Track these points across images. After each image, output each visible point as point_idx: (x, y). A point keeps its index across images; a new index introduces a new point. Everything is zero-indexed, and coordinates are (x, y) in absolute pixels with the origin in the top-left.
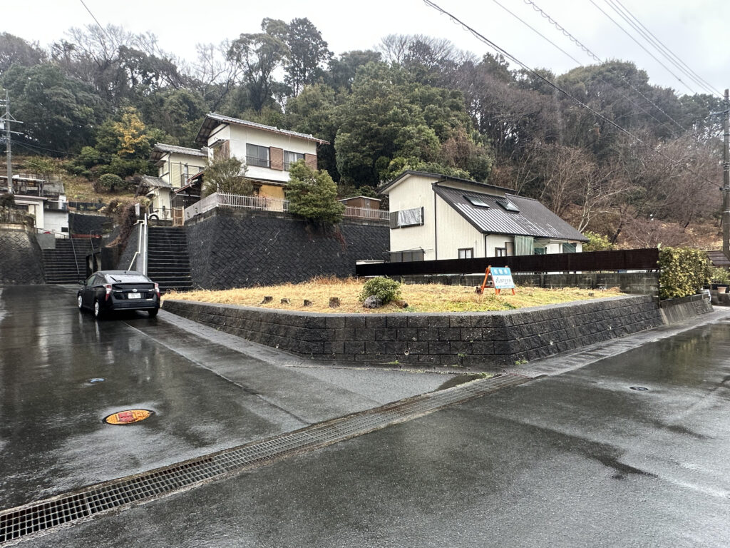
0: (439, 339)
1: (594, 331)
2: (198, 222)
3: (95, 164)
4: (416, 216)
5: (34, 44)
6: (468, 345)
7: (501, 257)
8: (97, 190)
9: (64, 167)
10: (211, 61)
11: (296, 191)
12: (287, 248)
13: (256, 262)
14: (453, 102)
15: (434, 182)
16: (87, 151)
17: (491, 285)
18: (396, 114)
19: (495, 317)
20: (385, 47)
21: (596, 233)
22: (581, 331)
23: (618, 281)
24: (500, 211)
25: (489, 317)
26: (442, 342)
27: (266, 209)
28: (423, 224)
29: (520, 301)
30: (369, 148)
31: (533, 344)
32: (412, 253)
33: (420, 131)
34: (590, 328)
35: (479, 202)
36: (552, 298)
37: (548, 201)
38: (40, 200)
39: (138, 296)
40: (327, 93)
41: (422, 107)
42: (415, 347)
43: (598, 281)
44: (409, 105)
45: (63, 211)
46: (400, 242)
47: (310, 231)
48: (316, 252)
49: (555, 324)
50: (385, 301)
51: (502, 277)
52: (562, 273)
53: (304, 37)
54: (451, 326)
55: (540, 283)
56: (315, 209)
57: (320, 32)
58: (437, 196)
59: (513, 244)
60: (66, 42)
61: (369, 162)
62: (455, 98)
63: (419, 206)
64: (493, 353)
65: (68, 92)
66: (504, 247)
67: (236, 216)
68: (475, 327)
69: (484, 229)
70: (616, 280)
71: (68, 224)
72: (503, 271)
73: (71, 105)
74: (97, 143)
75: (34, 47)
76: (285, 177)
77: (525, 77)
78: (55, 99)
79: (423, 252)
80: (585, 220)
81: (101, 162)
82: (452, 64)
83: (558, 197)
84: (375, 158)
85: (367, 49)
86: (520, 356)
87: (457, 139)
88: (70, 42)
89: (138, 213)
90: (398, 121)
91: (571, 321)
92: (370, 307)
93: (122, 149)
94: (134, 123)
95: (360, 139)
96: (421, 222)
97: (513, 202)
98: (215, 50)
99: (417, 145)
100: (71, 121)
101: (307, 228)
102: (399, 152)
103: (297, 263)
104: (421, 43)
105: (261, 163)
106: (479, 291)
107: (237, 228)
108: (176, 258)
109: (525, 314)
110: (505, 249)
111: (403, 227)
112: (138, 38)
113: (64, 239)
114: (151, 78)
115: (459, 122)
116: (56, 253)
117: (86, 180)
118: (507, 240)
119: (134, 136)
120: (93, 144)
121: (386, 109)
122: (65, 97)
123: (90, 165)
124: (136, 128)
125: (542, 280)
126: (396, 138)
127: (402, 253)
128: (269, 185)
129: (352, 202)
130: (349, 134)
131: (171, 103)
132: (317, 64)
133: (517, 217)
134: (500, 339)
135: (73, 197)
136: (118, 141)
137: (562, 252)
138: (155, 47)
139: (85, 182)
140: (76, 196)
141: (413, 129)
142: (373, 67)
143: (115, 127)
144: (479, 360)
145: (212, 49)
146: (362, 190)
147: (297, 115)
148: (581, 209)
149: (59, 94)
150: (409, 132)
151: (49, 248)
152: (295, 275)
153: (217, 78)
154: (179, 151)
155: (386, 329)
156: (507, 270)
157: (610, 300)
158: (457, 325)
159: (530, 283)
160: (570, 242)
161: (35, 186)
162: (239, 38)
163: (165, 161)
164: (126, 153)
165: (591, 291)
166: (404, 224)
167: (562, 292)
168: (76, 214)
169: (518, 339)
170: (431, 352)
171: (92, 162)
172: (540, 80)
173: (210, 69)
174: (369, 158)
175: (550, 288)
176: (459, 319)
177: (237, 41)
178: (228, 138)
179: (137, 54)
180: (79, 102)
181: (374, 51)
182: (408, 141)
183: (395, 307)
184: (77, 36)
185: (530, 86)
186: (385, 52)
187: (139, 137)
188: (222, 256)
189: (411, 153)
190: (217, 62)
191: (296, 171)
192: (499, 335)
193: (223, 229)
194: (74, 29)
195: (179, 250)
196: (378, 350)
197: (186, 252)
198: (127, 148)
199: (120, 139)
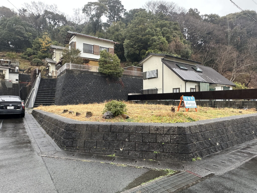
0: (142, 140)
1: (244, 135)
2: (61, 76)
3: (32, 55)
4: (154, 73)
5: (12, 10)
6: (161, 146)
7: (193, 92)
8: (32, 64)
9: (20, 56)
10: (79, 15)
11: (102, 63)
12: (97, 87)
13: (83, 93)
14: (174, 27)
15: (162, 58)
16: (29, 50)
17: (183, 106)
18: (149, 32)
19: (179, 128)
20: (147, 6)
21: (239, 82)
22: (236, 135)
23: (254, 104)
24: (194, 72)
25: (175, 128)
26: (144, 143)
27: (90, 70)
28: (157, 77)
29: (199, 116)
30: (138, 46)
31: (206, 145)
32: (152, 90)
33: (159, 39)
34: (241, 133)
35: (183, 67)
36: (218, 114)
37: (216, 69)
38: (8, 68)
39: (13, 108)
40: (122, 25)
41: (161, 29)
42: (127, 145)
43: (243, 105)
44: (155, 28)
45: (17, 73)
46: (147, 85)
47: (108, 80)
48: (110, 89)
49: (220, 131)
50: (115, 115)
51: (190, 102)
52: (223, 100)
53: (114, 3)
54: (151, 133)
55: (212, 105)
56: (110, 71)
57: (121, 1)
58: (164, 64)
59: (199, 86)
60: (24, 9)
61: (137, 52)
62: (175, 25)
63: (156, 69)
64: (177, 152)
65: (22, 27)
66: (195, 87)
67: (75, 73)
68: (166, 134)
69: (185, 79)
70: (253, 104)
71: (18, 78)
72: (190, 98)
73: (23, 32)
74: (32, 46)
75: (12, 11)
76: (98, 57)
77: (207, 17)
78: (17, 30)
79: (157, 90)
80: (233, 77)
81: (34, 54)
82: (175, 13)
83: (221, 67)
84: (140, 50)
85: (140, 8)
86: (196, 154)
87: (175, 42)
88: (25, 9)
89: (37, 72)
90: (150, 34)
91: (230, 130)
92: (106, 118)
93: (42, 49)
94: (47, 39)
95: (134, 42)
96: (156, 76)
97: (200, 68)
98: (80, 10)
99: (158, 44)
100: (23, 38)
101: (107, 79)
102: (150, 48)
103: (101, 94)
104: (162, 5)
105: (89, 52)
106: (173, 110)
107: (75, 79)
108: (50, 91)
109: (200, 126)
110: (195, 89)
111: (149, 79)
112: (51, 6)
113: (16, 84)
114: (57, 22)
115: (177, 35)
116: (12, 89)
117: (28, 61)
118: (196, 84)
119: (46, 44)
120: (31, 47)
121: (145, 29)
122: (21, 29)
123: (29, 55)
124: (48, 41)
125: (213, 104)
126: (149, 42)
127: (148, 90)
128: (93, 61)
129: (129, 68)
130: (129, 41)
131: (62, 31)
132: (120, 14)
133: (201, 74)
134: (182, 142)
135: (22, 67)
136: (40, 46)
137: (223, 90)
138: (57, 10)
139: (28, 62)
140: (23, 67)
141: (156, 38)
142: (141, 14)
143: (39, 40)
144: (168, 157)
145: (79, 10)
146: (134, 64)
147: (110, 34)
148: (231, 73)
149: (18, 27)
150: (154, 39)
151: (10, 87)
152: (100, 99)
153: (81, 22)
154: (60, 48)
155: (110, 133)
156: (193, 98)
157: (252, 116)
158: (154, 132)
159: (206, 105)
160: (227, 86)
161: (7, 63)
162: (87, 4)
163: (54, 52)
164: (43, 50)
165: (239, 110)
166: (149, 77)
167: (224, 110)
168: (23, 74)
169: (195, 143)
170: (137, 149)
171: (31, 54)
172: (213, 19)
173: (78, 19)
174: (138, 51)
175: (217, 108)
176: (155, 129)
177: (86, 5)
178: (76, 41)
179: (52, 13)
180: (26, 31)
181: (143, 8)
182: (154, 43)
183: (121, 118)
184: (27, 6)
185: (209, 21)
186: (147, 8)
187: (48, 44)
188: (67, 90)
189: (155, 48)
190: (81, 15)
191: (102, 54)
192: (182, 140)
193: (69, 79)
194: (26, 3)
195: (52, 88)
196: (104, 146)
197: (55, 89)
198: (44, 49)
199: (41, 45)
